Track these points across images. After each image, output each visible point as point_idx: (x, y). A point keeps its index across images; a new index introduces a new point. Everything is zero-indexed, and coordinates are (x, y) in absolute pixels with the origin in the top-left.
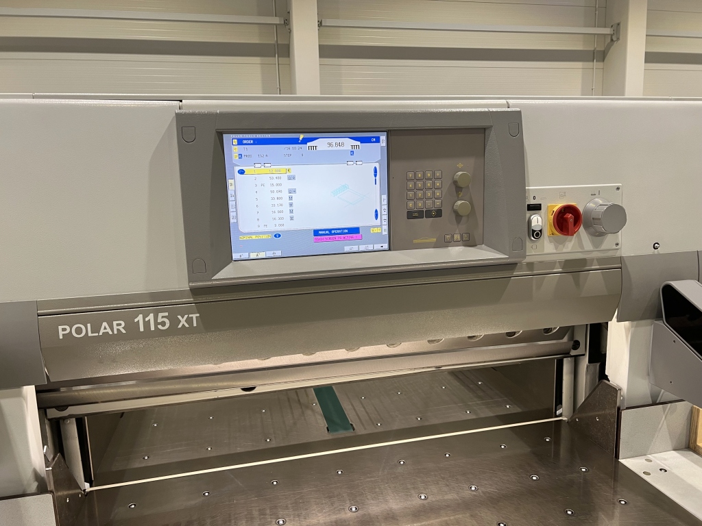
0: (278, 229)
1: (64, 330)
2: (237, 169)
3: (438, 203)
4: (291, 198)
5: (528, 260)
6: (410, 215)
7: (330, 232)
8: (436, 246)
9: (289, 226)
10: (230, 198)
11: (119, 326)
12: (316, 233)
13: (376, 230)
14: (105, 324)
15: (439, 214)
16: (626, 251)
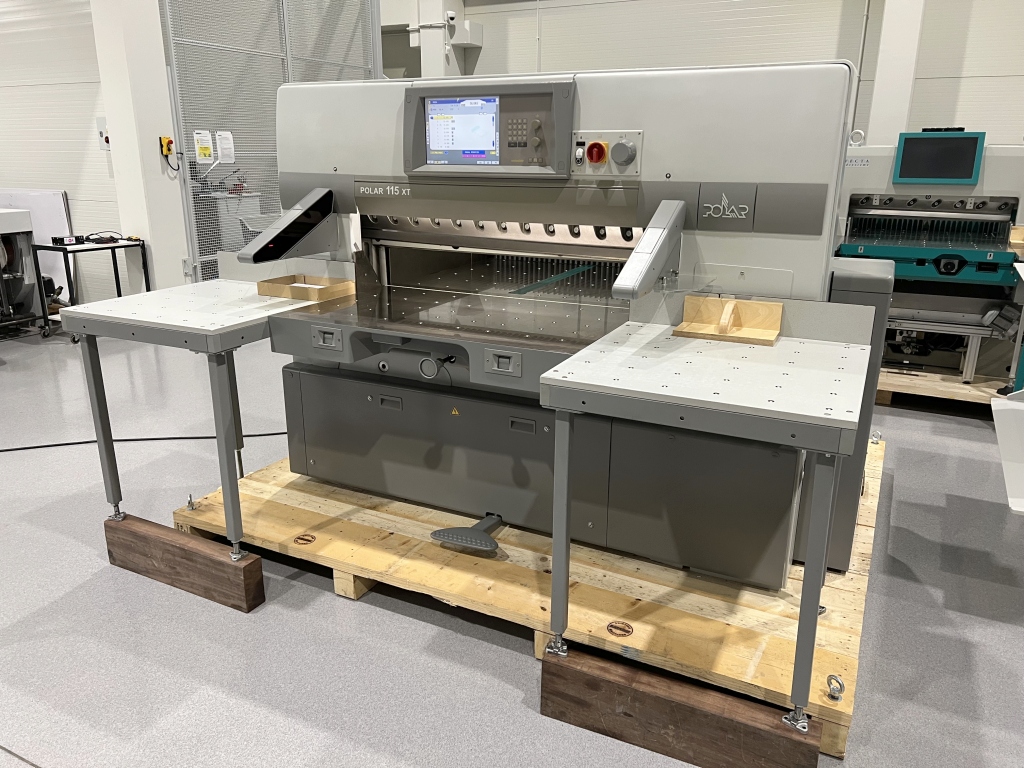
0: (447, 149)
1: (362, 189)
2: (431, 116)
3: (525, 138)
4: (453, 132)
5: (574, 178)
7: (471, 152)
8: (525, 165)
9: (452, 147)
10: (427, 131)
11: (381, 190)
12: (464, 152)
13: (493, 153)
14: (376, 189)
15: (525, 145)
16: (645, 177)
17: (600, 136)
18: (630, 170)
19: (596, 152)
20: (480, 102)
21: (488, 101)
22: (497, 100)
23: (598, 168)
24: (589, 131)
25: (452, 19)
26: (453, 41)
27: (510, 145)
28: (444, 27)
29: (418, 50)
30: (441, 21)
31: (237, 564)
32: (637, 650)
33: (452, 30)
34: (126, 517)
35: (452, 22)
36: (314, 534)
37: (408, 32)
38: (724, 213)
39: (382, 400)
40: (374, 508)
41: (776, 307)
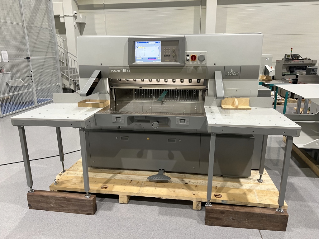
0: (142, 57)
1: (112, 70)
2: (137, 47)
3: (170, 54)
4: (145, 52)
5: (186, 65)
6: (165, 56)
7: (151, 58)
8: (169, 62)
9: (144, 57)
11: (119, 71)
12: (149, 58)
13: (159, 58)
14: (117, 70)
15: (170, 56)
16: (208, 65)
17: (194, 53)
18: (203, 63)
19: (194, 58)
20: (154, 43)
21: (157, 42)
22: (160, 42)
23: (194, 62)
24: (191, 51)
25: (76, 14)
26: (76, 21)
27: (164, 56)
28: (73, 16)
29: (64, 23)
30: (72, 14)
31: (89, 199)
32: (226, 201)
33: (76, 17)
34: (35, 191)
35: (75, 15)
36: (107, 185)
37: (60, 17)
38: (232, 74)
39: (121, 138)
40: (119, 173)
41: (248, 99)
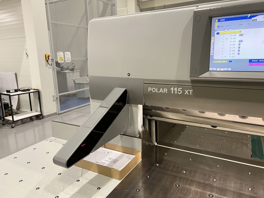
0: (231, 58)
1: (150, 89)
2: (216, 32)
4: (239, 44)
7: (258, 61)
10: (211, 45)
11: (166, 90)
12: (250, 61)
14: (161, 89)
